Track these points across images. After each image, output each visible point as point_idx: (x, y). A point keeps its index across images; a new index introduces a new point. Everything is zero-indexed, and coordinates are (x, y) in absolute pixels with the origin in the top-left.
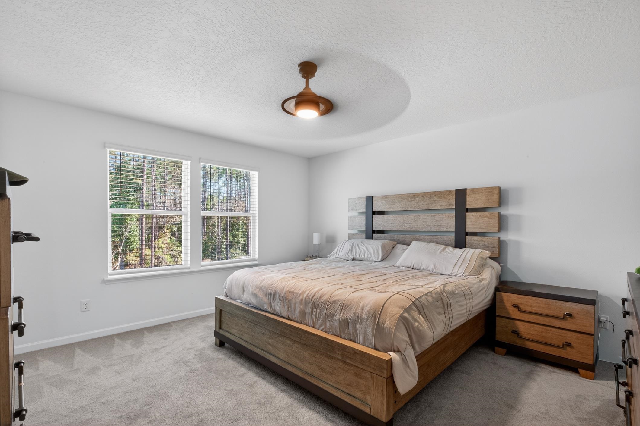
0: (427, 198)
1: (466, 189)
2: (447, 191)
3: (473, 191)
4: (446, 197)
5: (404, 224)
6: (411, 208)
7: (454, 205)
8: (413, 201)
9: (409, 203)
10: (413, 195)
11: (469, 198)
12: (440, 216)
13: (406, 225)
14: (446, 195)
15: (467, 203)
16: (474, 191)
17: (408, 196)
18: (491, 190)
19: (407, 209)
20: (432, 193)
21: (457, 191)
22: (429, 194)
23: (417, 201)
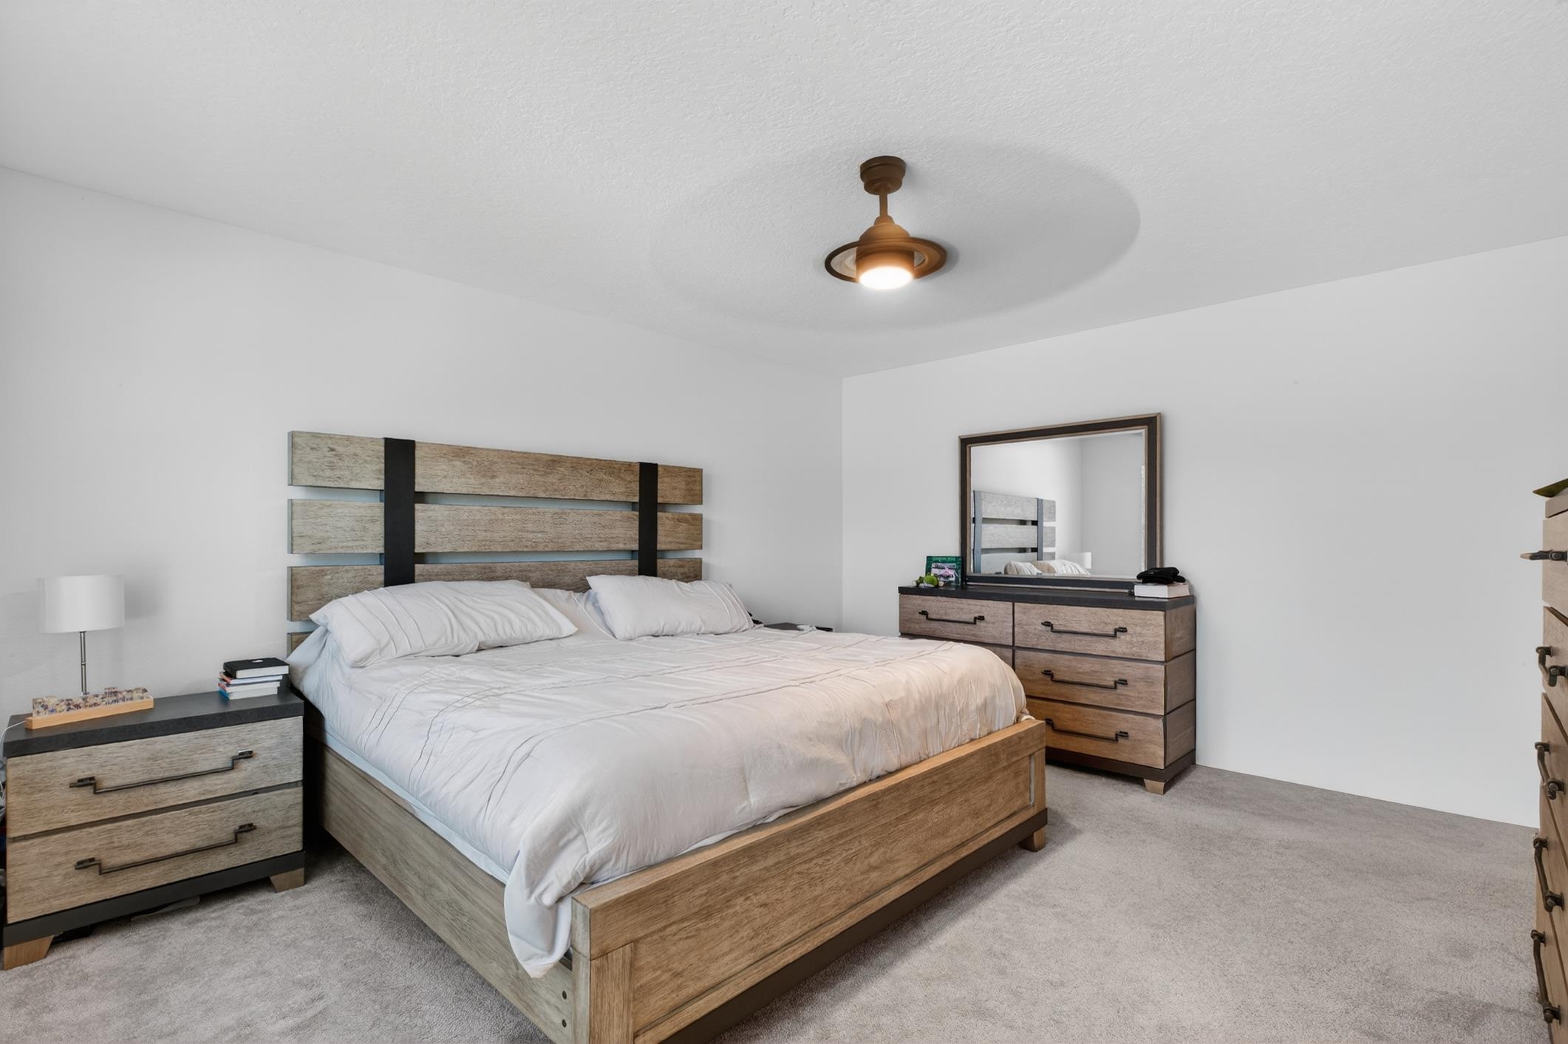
0: (584, 472)
1: (655, 466)
2: (624, 464)
3: (669, 472)
4: (622, 475)
5: (525, 535)
6: (545, 492)
7: (638, 494)
8: (550, 473)
9: (537, 478)
10: (549, 458)
11: (661, 483)
12: (610, 517)
13: (530, 536)
14: (622, 471)
15: (659, 493)
16: (669, 469)
17: (537, 460)
18: (692, 474)
19: (534, 494)
20: (595, 461)
21: (643, 465)
22: (589, 462)
23: (558, 476)
